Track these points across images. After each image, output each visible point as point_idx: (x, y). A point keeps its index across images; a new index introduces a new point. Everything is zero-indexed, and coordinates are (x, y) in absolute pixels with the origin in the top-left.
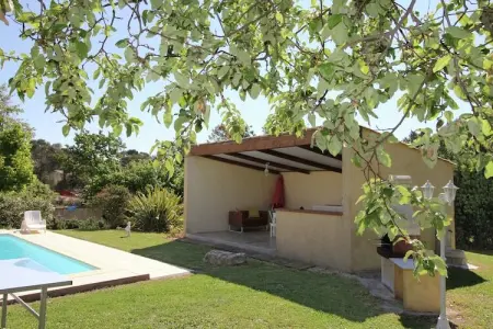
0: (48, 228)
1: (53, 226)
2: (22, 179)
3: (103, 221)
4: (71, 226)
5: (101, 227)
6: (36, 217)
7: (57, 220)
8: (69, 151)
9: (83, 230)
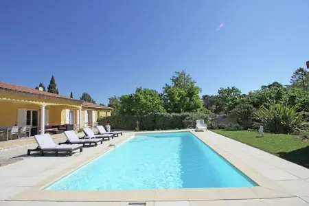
0: (208, 128)
1: (211, 128)
2: (197, 107)
3: (238, 125)
4: (220, 128)
5: (238, 129)
6: (201, 123)
7: (213, 125)
8: (217, 97)
9: (228, 130)
